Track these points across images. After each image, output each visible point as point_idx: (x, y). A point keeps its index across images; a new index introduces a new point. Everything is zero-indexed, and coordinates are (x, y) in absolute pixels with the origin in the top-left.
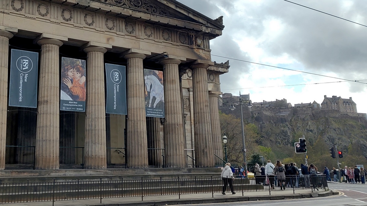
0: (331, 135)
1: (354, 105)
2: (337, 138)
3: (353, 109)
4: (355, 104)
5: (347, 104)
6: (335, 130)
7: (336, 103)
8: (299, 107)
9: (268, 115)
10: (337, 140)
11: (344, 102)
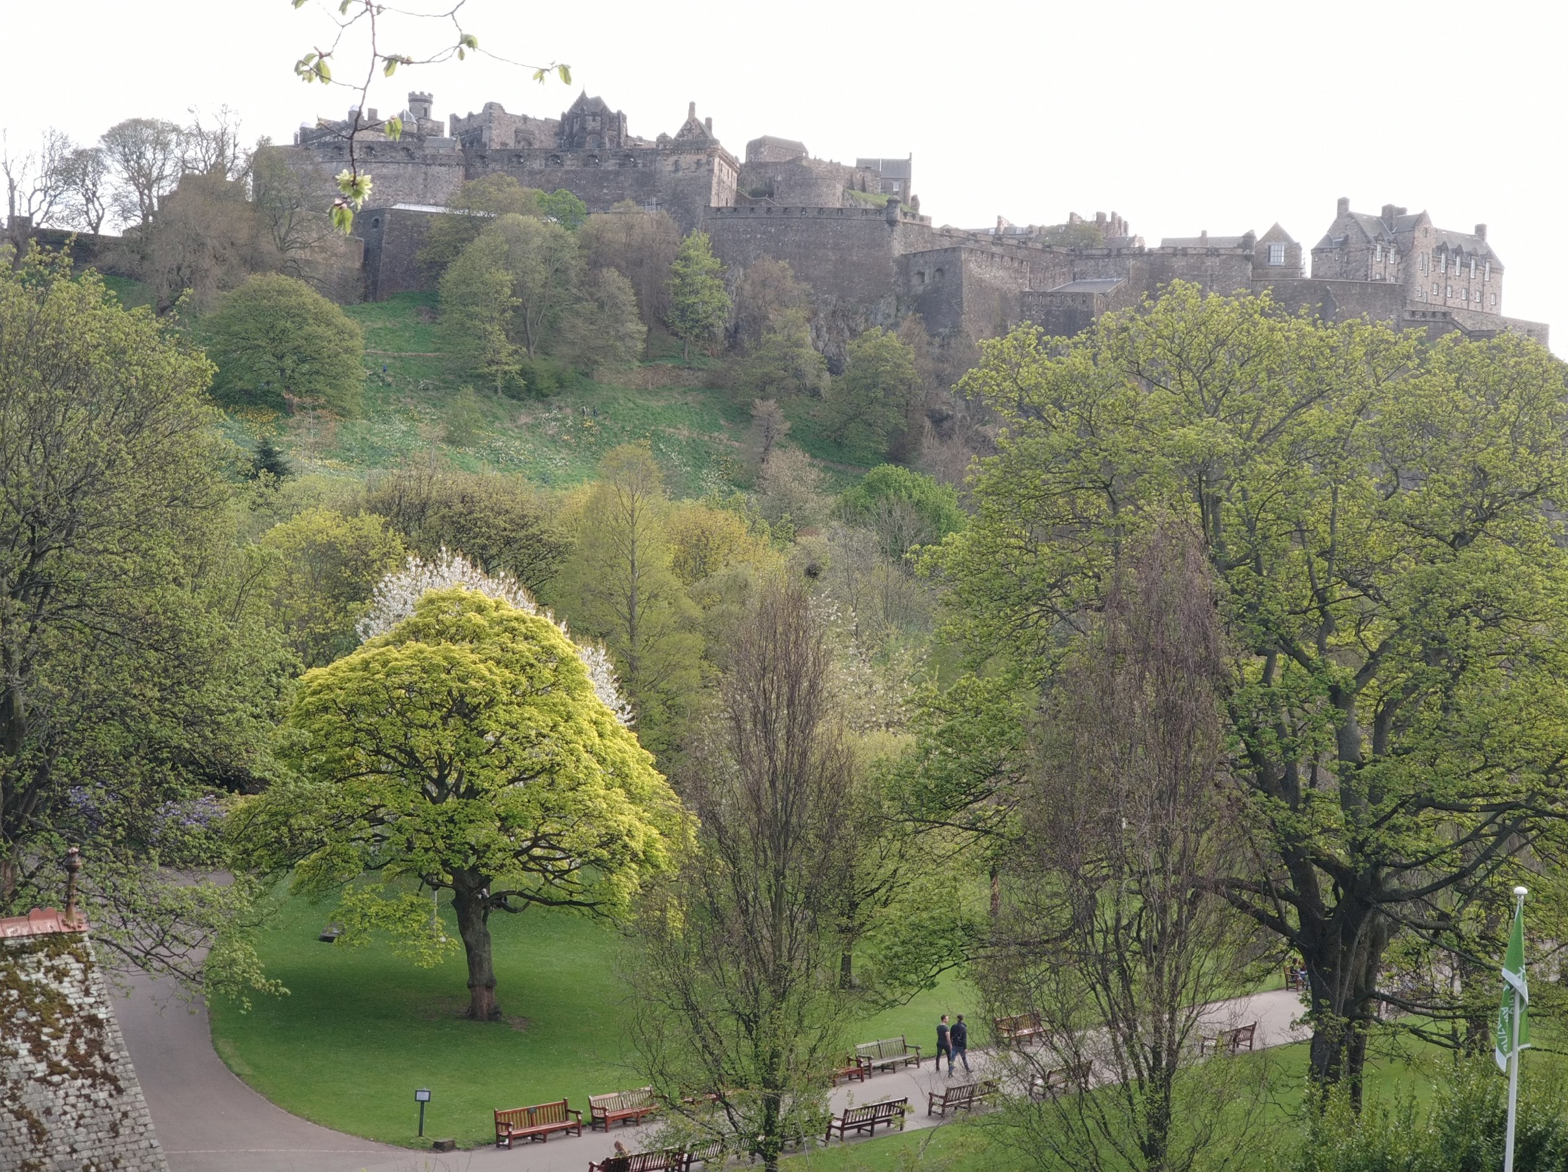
1: (1492, 270)
3: (1482, 295)
4: (1497, 270)
5: (1458, 259)
7: (1397, 252)
8: (1185, 255)
9: (997, 283)
11: (1441, 249)
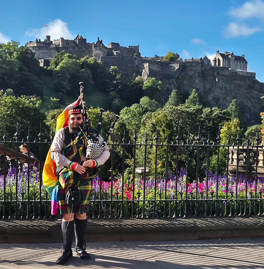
0: (217, 94)
1: (245, 63)
2: (222, 98)
3: (243, 68)
5: (239, 61)
6: (221, 89)
8: (189, 63)
10: (222, 100)
11: (236, 59)
